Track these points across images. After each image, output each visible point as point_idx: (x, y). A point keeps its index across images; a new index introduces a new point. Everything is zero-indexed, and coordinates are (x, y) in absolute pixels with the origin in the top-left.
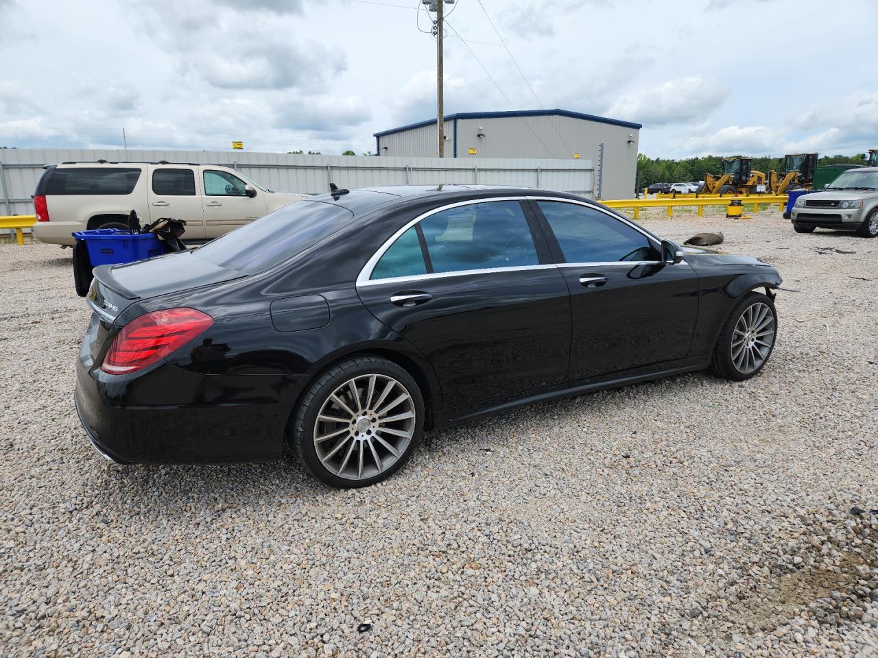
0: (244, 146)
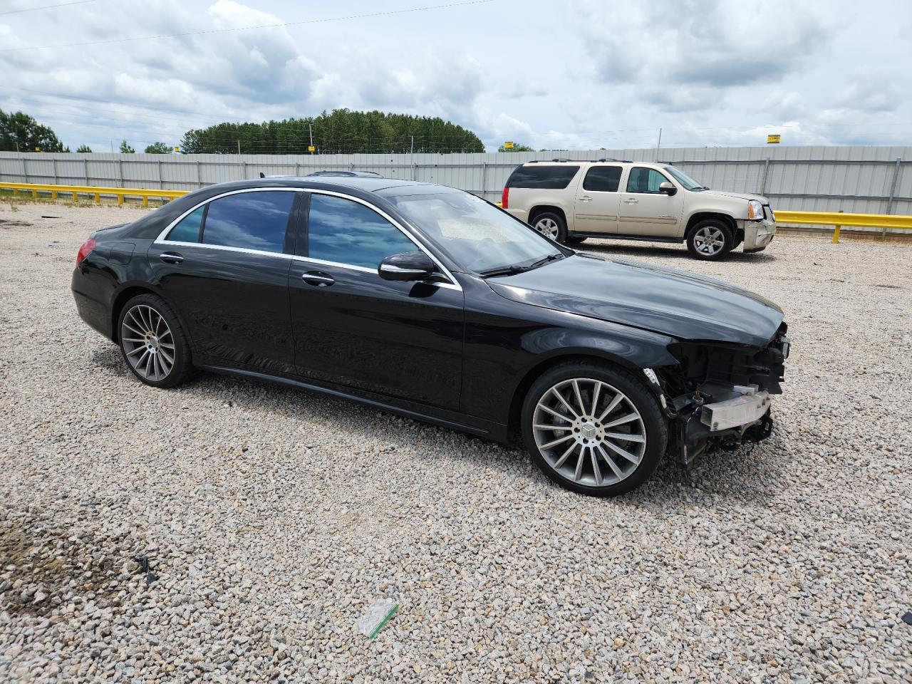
0: (781, 140)
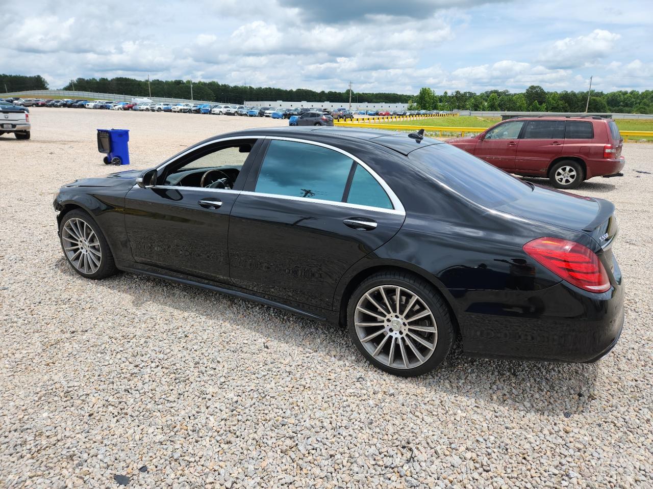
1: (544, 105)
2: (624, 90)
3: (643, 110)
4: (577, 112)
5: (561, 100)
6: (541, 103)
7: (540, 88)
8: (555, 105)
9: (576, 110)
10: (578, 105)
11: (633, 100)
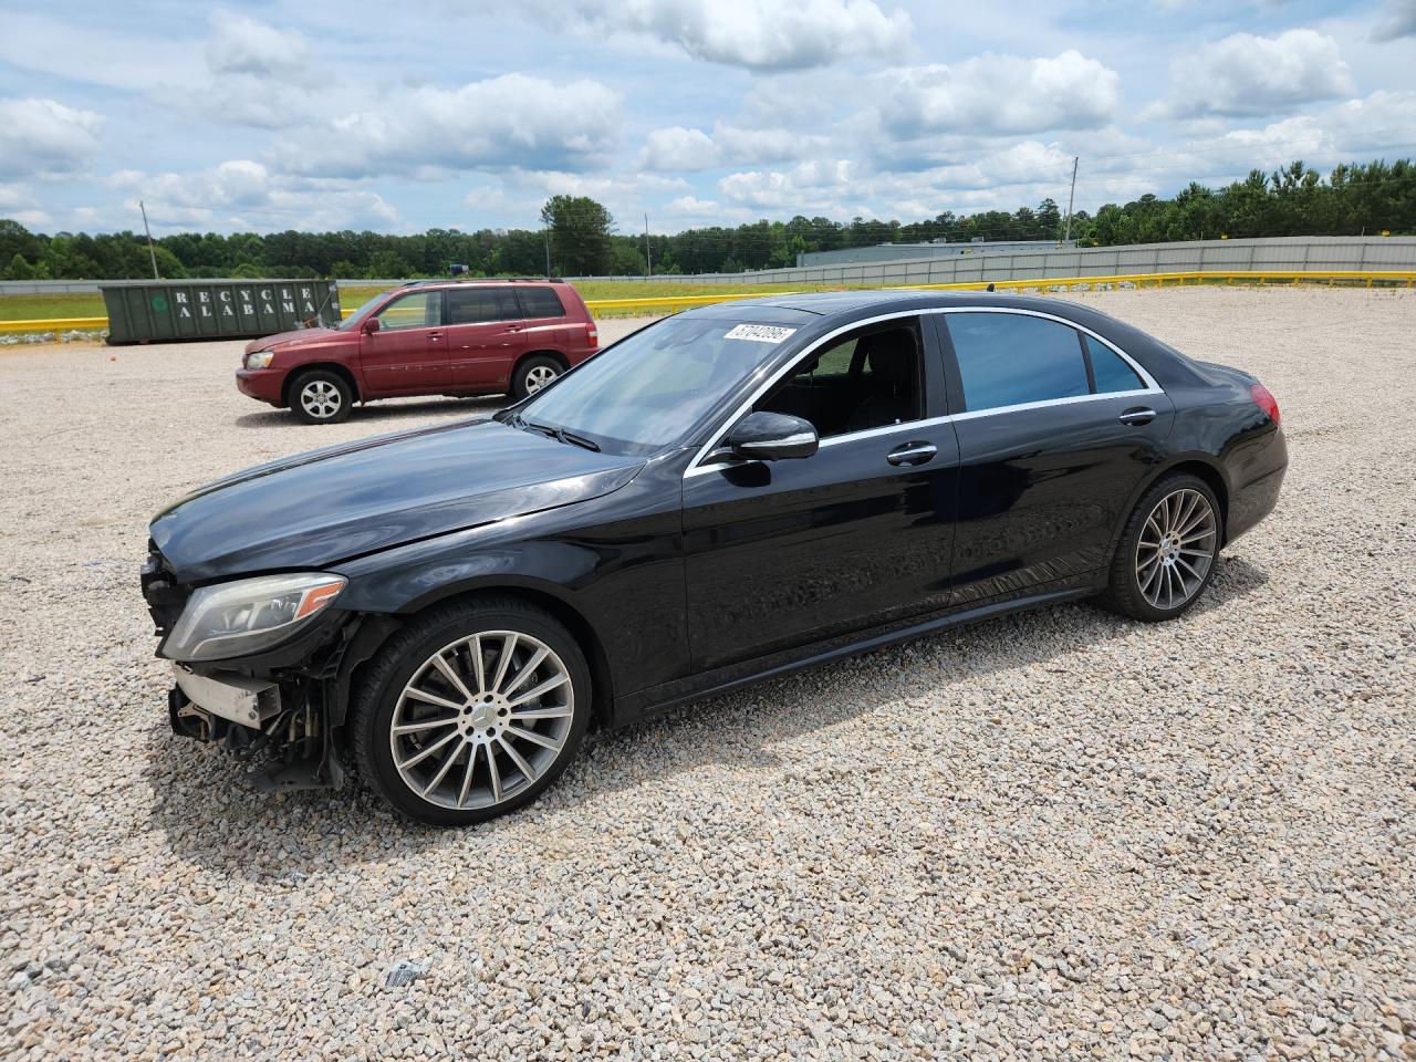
1: (42, 264)
2: (192, 232)
3: (249, 272)
4: (124, 278)
5: (79, 254)
6: (32, 260)
7: (15, 224)
8: (69, 265)
9: (120, 273)
10: (120, 263)
11: (218, 251)
